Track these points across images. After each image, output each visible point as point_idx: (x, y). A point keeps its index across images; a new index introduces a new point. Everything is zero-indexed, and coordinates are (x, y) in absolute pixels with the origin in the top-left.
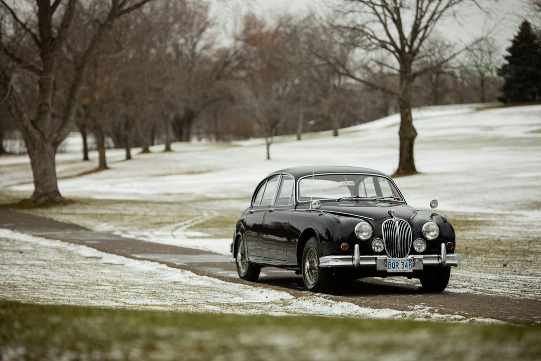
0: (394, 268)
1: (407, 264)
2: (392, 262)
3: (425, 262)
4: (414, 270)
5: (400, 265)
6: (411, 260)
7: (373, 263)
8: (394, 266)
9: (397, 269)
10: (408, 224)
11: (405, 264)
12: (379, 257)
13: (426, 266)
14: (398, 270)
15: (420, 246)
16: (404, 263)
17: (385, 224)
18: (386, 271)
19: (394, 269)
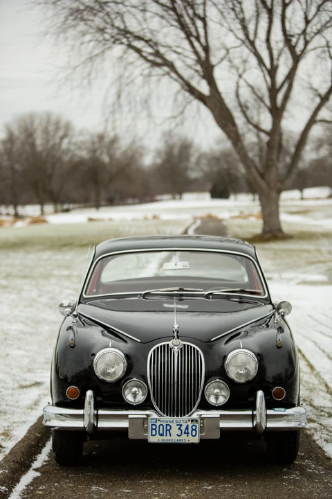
0: (162, 435)
1: (187, 428)
2: (158, 424)
3: (224, 424)
4: (202, 440)
5: (175, 430)
6: (196, 421)
7: (124, 424)
8: (161, 432)
9: (168, 437)
10: (200, 352)
11: (183, 428)
12: (133, 414)
13: (225, 432)
14: (171, 438)
15: (217, 394)
16: (181, 425)
17: (154, 351)
18: (147, 440)
19: (162, 437)
